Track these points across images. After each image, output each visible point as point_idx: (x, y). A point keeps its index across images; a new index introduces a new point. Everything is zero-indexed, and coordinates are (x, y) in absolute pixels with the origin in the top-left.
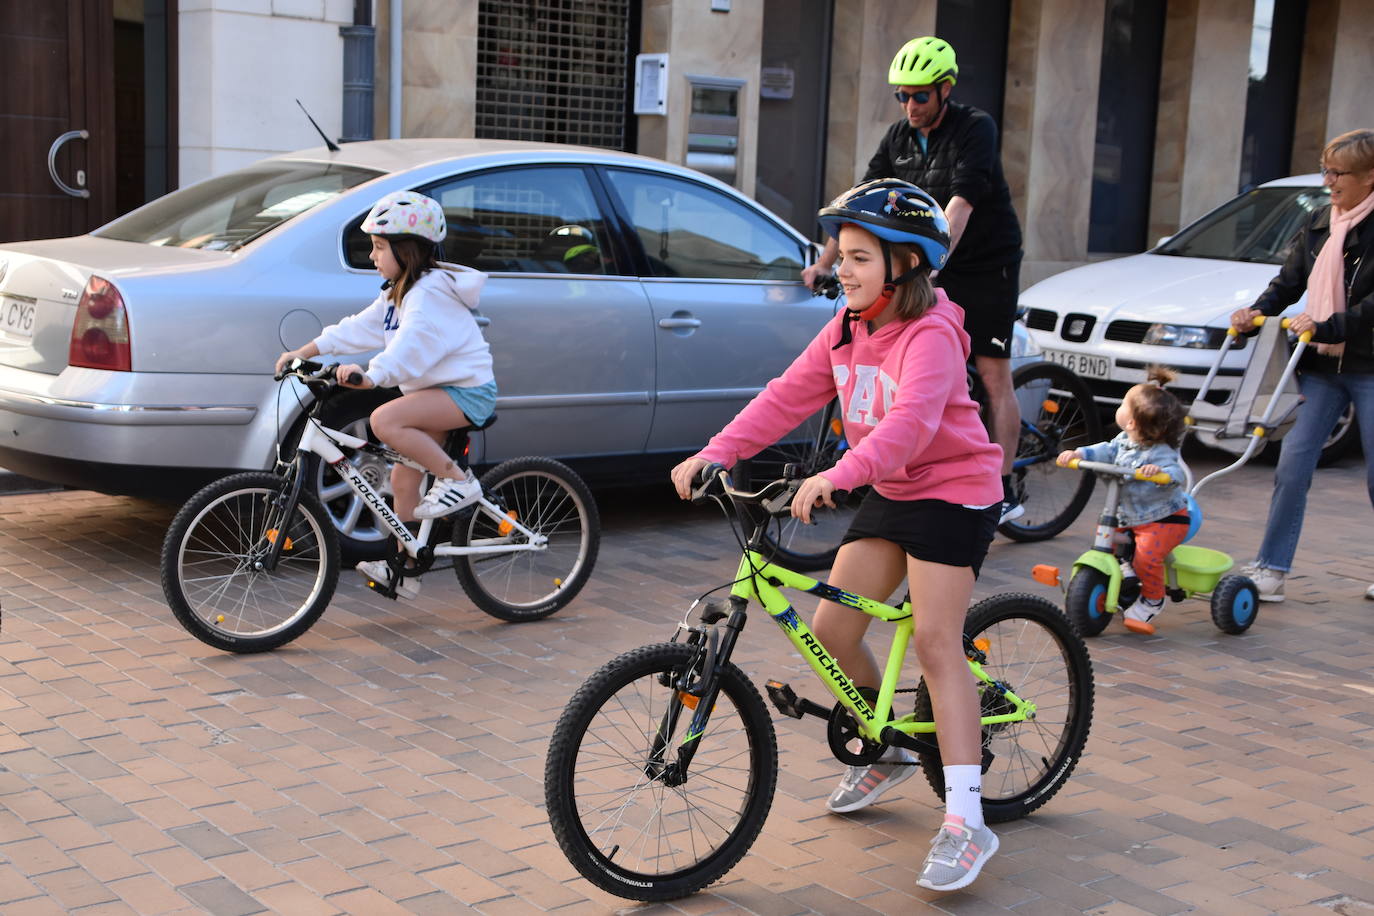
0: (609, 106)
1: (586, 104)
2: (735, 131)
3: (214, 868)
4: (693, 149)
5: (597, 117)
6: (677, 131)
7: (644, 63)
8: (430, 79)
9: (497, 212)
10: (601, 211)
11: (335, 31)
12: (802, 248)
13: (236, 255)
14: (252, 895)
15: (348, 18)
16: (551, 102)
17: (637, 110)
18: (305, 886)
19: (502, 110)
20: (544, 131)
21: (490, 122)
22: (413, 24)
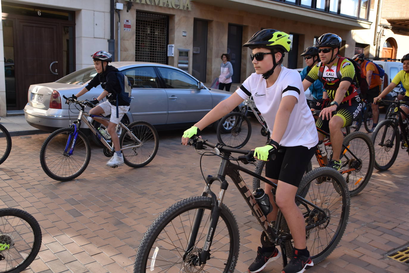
0: (163, 55)
1: (158, 54)
2: (188, 59)
3: (74, 207)
4: (179, 63)
5: (160, 57)
6: (176, 60)
7: (169, 46)
8: (126, 50)
9: (140, 76)
10: (157, 76)
11: (107, 41)
12: (198, 83)
13: (82, 85)
14: (80, 212)
15: (109, 38)
16: (151, 54)
17: (168, 56)
18: (91, 210)
19: (141, 56)
20: (150, 60)
21: (138, 58)
22: (122, 39)
